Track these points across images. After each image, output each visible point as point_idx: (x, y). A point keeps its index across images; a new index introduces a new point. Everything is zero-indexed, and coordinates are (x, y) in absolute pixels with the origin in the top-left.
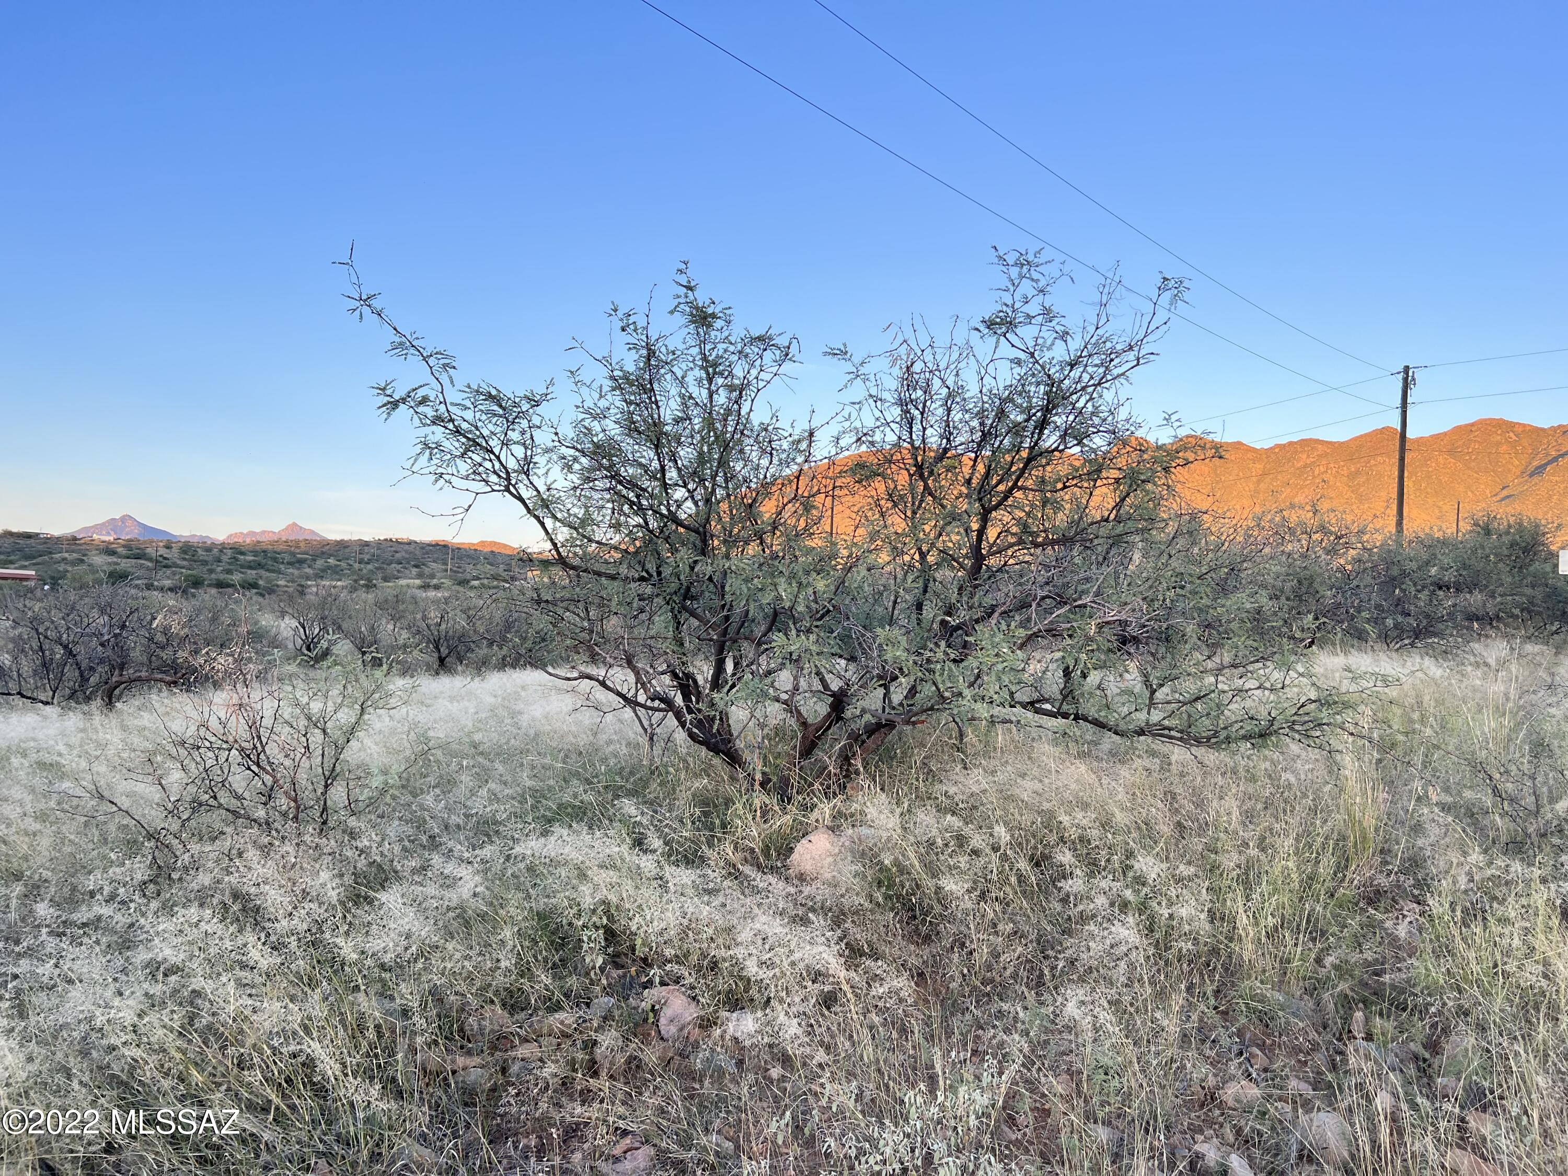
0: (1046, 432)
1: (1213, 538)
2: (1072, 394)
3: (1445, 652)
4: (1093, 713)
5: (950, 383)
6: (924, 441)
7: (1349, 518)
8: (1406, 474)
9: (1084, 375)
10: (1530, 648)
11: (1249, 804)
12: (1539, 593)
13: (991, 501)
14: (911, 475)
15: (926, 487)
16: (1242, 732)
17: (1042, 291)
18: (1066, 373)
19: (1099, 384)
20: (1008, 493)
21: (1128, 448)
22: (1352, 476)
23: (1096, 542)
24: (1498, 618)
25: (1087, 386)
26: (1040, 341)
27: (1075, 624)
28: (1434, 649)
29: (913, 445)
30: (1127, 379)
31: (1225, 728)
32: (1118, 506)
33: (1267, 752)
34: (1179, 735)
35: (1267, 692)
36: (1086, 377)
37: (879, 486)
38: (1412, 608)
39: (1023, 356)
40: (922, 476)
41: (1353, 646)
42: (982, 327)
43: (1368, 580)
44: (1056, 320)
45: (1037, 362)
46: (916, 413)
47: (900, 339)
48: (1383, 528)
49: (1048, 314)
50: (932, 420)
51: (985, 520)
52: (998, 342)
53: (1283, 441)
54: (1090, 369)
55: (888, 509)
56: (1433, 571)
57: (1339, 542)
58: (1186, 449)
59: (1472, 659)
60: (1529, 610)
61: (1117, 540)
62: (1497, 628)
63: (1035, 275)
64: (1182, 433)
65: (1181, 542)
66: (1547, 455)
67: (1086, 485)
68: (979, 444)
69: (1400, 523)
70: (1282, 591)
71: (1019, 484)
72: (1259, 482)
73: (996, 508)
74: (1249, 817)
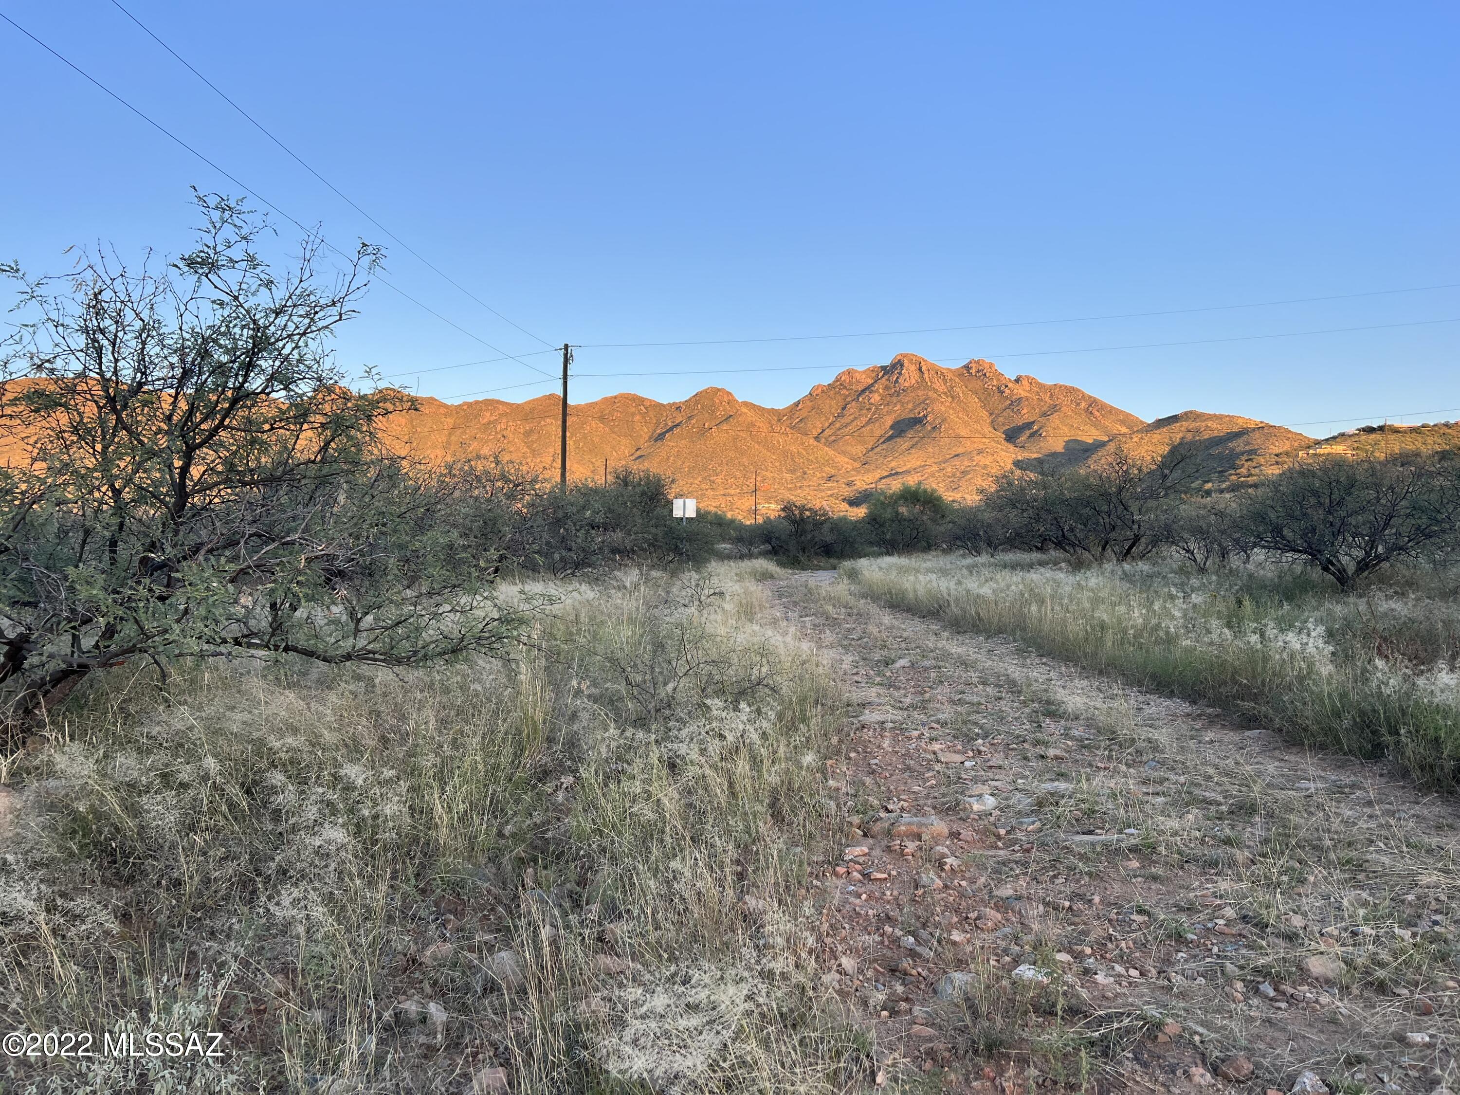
0: (252, 374)
1: (410, 482)
2: (277, 340)
3: (597, 579)
4: (302, 644)
5: (145, 315)
6: (115, 373)
7: (524, 468)
8: (568, 434)
9: (289, 323)
10: (654, 574)
11: (443, 714)
12: (660, 532)
13: (195, 439)
14: (100, 408)
15: (119, 419)
16: (438, 650)
17: (245, 238)
18: (271, 320)
19: (304, 334)
20: (214, 432)
21: (333, 396)
22: (528, 433)
23: (303, 482)
24: (634, 552)
25: (292, 335)
26: (244, 286)
27: (283, 559)
28: (588, 577)
29: (102, 376)
30: (331, 332)
31: (423, 647)
32: (325, 448)
33: (458, 666)
34: (382, 657)
35: (458, 614)
36: (291, 327)
37: (62, 418)
38: (573, 544)
39: (226, 298)
40: (114, 410)
41: (528, 577)
42: (181, 264)
43: (540, 521)
44: (260, 268)
45: (241, 306)
46: (105, 342)
47: (84, 264)
48: (550, 479)
49: (252, 261)
50: (125, 352)
51: (188, 459)
52: (199, 280)
53: (471, 399)
54: (295, 319)
55: (73, 442)
56: (588, 513)
57: (516, 489)
58: (385, 400)
59: (615, 584)
60: (653, 544)
61: (323, 481)
62: (632, 559)
63: (239, 223)
64: (382, 385)
65: (382, 485)
66: (666, 425)
67: (292, 427)
68: (180, 381)
69: (563, 475)
70: (471, 530)
71: (226, 423)
72: (450, 434)
73: (200, 446)
74: (443, 723)
